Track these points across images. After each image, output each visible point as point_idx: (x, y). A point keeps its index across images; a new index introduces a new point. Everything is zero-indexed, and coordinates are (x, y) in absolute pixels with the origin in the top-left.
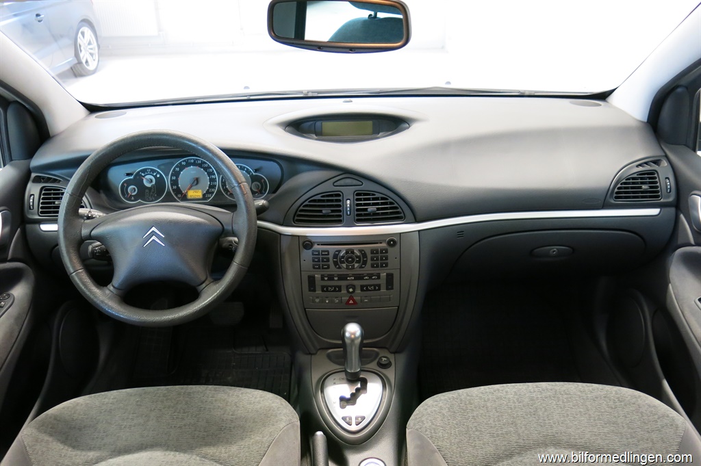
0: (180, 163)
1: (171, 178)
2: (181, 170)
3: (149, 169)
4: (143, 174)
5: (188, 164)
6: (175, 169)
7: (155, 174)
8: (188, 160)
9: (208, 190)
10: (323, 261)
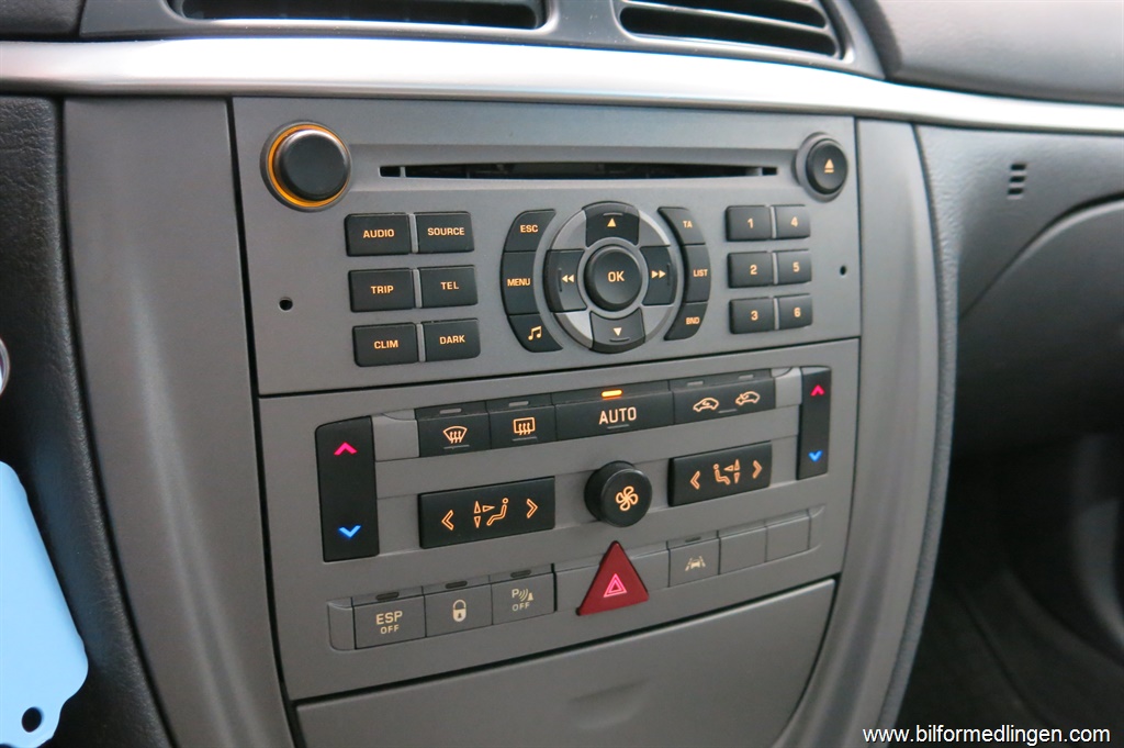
10: (434, 300)
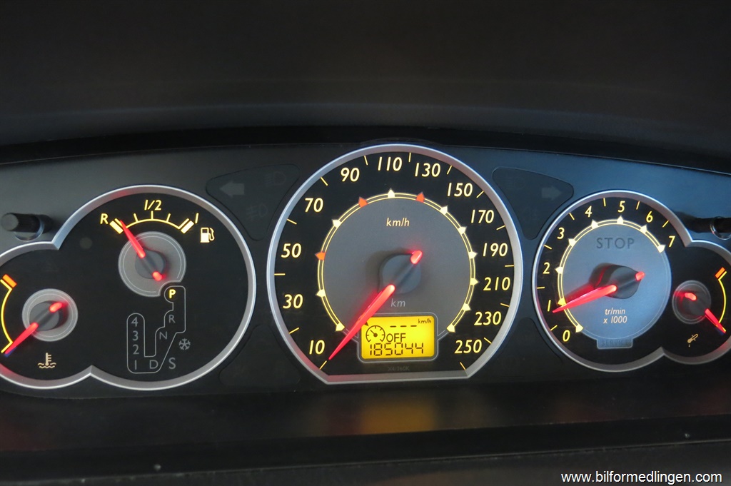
0: (334, 175)
1: (280, 251)
2: (334, 209)
3: (152, 196)
4: (117, 226)
5: (374, 181)
6: (302, 203)
7: (186, 227)
8: (373, 158)
9: (470, 317)
